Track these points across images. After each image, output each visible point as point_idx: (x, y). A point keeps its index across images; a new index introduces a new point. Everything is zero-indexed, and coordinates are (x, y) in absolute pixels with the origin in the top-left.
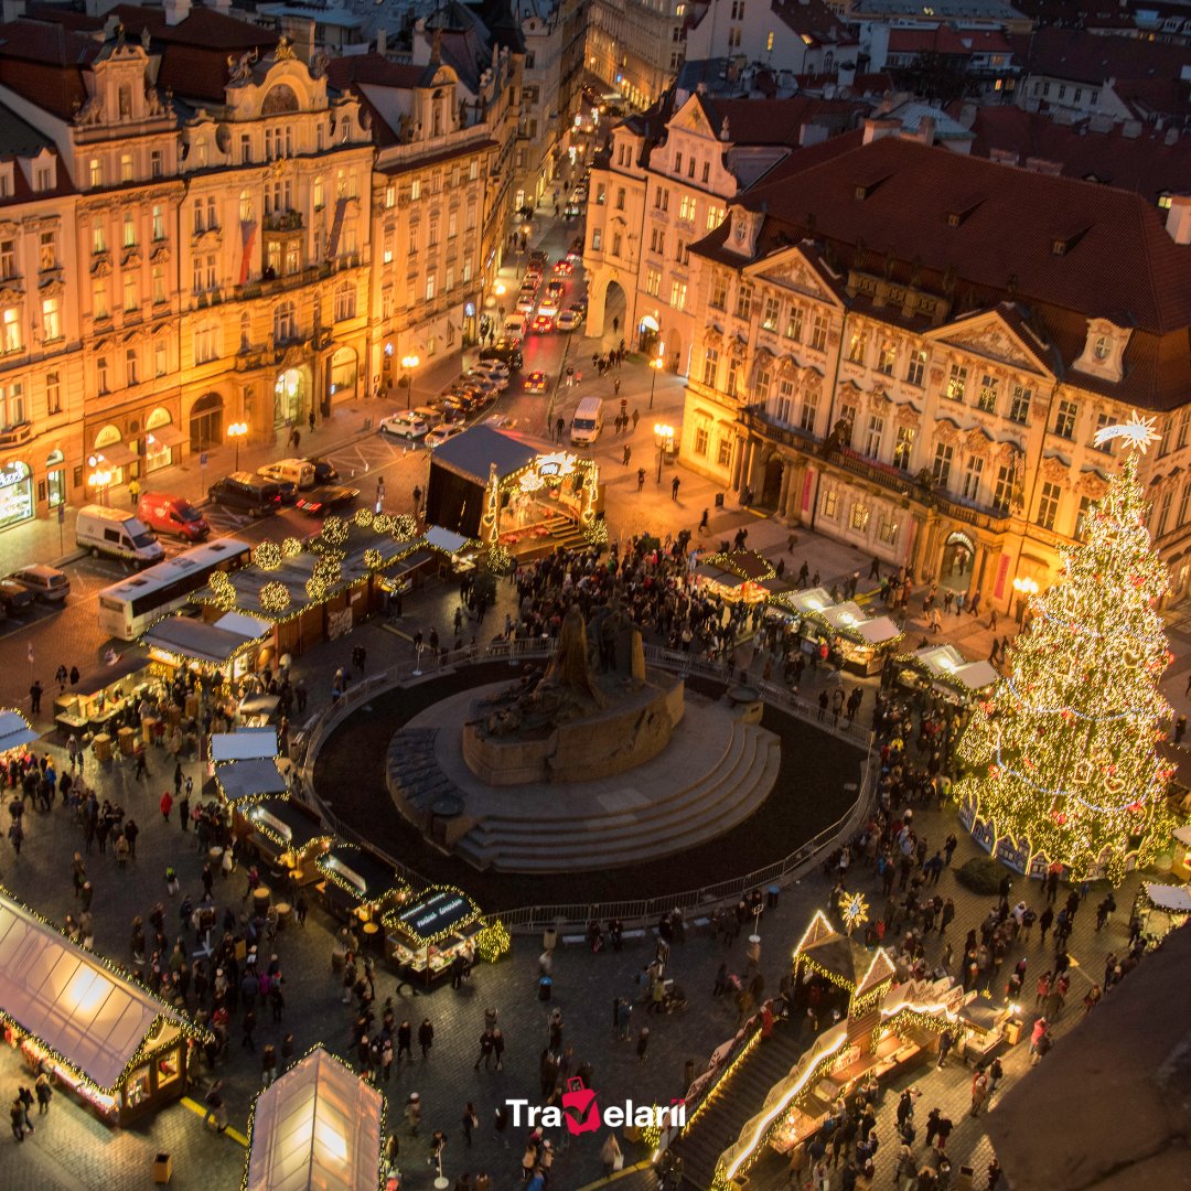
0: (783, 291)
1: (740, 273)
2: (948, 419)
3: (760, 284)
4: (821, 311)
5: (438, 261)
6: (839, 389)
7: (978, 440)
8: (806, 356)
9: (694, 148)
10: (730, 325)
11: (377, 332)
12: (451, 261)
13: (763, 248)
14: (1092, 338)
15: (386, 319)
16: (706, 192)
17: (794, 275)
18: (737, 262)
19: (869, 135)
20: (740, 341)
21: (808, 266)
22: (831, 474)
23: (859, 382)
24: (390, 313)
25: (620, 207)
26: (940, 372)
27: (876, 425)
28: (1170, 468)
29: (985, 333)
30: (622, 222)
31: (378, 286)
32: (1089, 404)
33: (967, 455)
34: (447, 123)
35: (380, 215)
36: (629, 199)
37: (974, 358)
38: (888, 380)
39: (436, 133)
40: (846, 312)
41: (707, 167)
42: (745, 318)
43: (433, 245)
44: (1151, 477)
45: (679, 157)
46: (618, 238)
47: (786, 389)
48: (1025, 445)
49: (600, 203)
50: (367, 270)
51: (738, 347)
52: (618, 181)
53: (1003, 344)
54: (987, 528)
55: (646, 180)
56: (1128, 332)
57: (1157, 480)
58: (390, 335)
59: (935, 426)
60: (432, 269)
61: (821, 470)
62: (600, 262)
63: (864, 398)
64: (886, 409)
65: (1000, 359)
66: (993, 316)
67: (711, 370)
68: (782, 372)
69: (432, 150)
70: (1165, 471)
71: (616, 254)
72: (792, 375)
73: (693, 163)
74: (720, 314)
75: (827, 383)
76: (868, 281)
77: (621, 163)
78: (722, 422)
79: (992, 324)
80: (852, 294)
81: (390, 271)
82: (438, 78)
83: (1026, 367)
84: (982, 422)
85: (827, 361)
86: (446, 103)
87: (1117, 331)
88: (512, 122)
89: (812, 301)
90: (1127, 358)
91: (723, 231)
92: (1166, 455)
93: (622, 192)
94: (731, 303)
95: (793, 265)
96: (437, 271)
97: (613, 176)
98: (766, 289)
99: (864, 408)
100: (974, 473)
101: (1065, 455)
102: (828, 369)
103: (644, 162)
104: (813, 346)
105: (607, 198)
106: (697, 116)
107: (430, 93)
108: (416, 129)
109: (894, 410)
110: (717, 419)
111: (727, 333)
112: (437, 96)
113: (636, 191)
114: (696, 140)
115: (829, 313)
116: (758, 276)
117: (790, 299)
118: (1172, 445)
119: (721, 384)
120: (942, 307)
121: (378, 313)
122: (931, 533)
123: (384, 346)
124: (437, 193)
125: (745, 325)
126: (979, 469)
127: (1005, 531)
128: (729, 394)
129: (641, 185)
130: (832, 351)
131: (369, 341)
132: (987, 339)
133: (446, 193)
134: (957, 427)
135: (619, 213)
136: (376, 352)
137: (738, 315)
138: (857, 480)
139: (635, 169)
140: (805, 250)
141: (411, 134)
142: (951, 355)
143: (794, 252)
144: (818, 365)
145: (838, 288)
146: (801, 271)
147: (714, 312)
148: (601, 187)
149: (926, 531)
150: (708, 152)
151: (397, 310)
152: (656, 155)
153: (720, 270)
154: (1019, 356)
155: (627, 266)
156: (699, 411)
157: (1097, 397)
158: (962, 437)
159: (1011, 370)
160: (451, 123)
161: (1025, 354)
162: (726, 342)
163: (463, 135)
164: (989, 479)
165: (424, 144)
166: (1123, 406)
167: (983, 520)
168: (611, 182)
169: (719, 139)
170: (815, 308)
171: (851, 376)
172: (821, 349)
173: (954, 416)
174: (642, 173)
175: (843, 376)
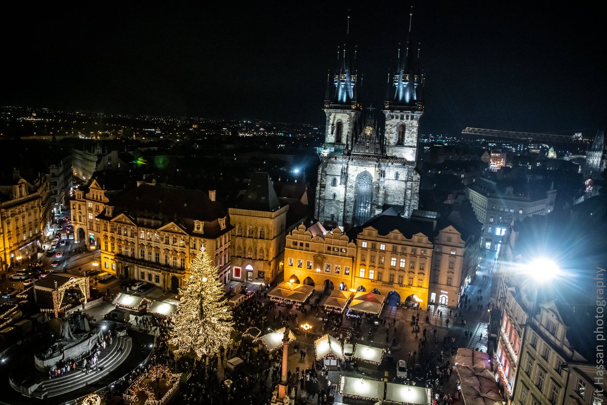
0: (121, 224)
1: (110, 222)
2: (167, 249)
3: (115, 224)
4: (132, 228)
5: (26, 229)
6: (139, 246)
7: (175, 253)
8: (130, 239)
9: (97, 192)
10: (109, 234)
11: (8, 251)
12: (31, 229)
13: (114, 215)
14: (196, 225)
15: (10, 247)
16: (101, 202)
17: (123, 220)
18: (108, 219)
19: (138, 184)
20: (112, 238)
21: (126, 218)
22: (141, 267)
23: (144, 244)
24: (12, 245)
25: (80, 209)
26: (163, 238)
27: (150, 253)
28: (219, 252)
29: (171, 227)
30: (80, 212)
31: (6, 239)
32: (198, 240)
33: (173, 257)
34: (24, 193)
35: (4, 220)
36: (82, 206)
37: (170, 234)
38: (151, 242)
39: (21, 196)
40: (138, 227)
41: (101, 196)
42: (113, 232)
43: (24, 226)
44: (215, 254)
45: (93, 195)
46: (80, 217)
47: (126, 248)
48: (185, 252)
49: (74, 208)
50: (2, 235)
51: (113, 239)
52: (78, 203)
53: (176, 229)
54: (180, 273)
55: (85, 202)
56: (204, 222)
57: (217, 255)
58: (12, 252)
59: (164, 251)
60: (24, 232)
61: (138, 267)
62: (76, 224)
63: (145, 247)
64: (151, 249)
65: (176, 233)
66: (172, 223)
67: (106, 246)
68: (124, 244)
69: (20, 201)
70: (218, 252)
71: (80, 221)
72: (127, 245)
73: (97, 196)
74: (107, 232)
75: (136, 245)
76: (142, 219)
77: (78, 198)
78: (111, 259)
79: (173, 225)
80: (138, 222)
81: (10, 234)
82: (19, 182)
83: (182, 234)
84: (175, 248)
85: (135, 240)
86: (23, 188)
87: (201, 222)
88: (48, 191)
89: (129, 226)
90: (204, 228)
91: (104, 211)
92: (218, 249)
93: (80, 205)
94: (109, 229)
95: (123, 218)
96: (27, 232)
97: (77, 201)
98: (117, 225)
99: (146, 250)
100: (175, 261)
101: (195, 253)
102: (136, 242)
103: (84, 197)
104: (131, 237)
105: (76, 207)
106: (96, 185)
107: (18, 186)
108: (14, 196)
109: (153, 249)
110: (110, 259)
111: (109, 237)
112: (20, 187)
113: (83, 204)
114: (97, 190)
115: (133, 228)
116: (114, 221)
117: (123, 226)
118: (219, 246)
119: (110, 250)
120: (160, 222)
121: (7, 246)
122: (168, 277)
123: (10, 255)
124: (23, 212)
125: (113, 234)
126: (176, 260)
127: (185, 273)
128: (112, 252)
129: (84, 203)
130: (136, 237)
131: (5, 254)
132: (172, 229)
133: (27, 212)
134: (169, 250)
135: (79, 211)
136: (8, 257)
137: (111, 232)
138: (154, 269)
139: (82, 199)
140: (125, 214)
141: (13, 197)
142: (164, 234)
143: (122, 214)
144: (133, 241)
145: (135, 221)
146: (125, 219)
147: (105, 232)
148: (74, 205)
149: (166, 277)
150: (101, 193)
151: (14, 245)
152: (87, 195)
153: (105, 222)
154: (180, 231)
155: (83, 223)
156: (105, 257)
157: (199, 238)
158: (171, 253)
159: (179, 235)
160: (26, 193)
161: (181, 231)
162: (109, 239)
163: (30, 196)
164: (179, 262)
165: (17, 199)
166: (205, 239)
167: (179, 272)
168: (76, 203)
169: (103, 189)
170: (130, 227)
171: (142, 242)
172: (133, 237)
173: (168, 248)
174: (84, 200)
175: (139, 243)
